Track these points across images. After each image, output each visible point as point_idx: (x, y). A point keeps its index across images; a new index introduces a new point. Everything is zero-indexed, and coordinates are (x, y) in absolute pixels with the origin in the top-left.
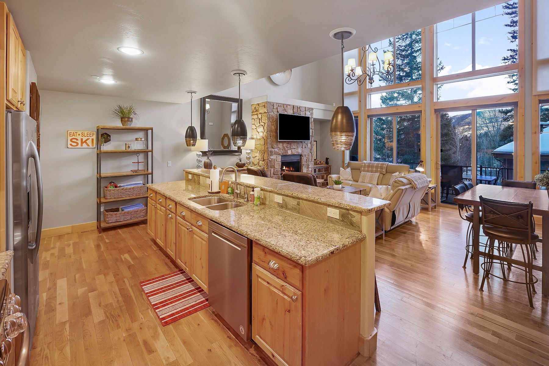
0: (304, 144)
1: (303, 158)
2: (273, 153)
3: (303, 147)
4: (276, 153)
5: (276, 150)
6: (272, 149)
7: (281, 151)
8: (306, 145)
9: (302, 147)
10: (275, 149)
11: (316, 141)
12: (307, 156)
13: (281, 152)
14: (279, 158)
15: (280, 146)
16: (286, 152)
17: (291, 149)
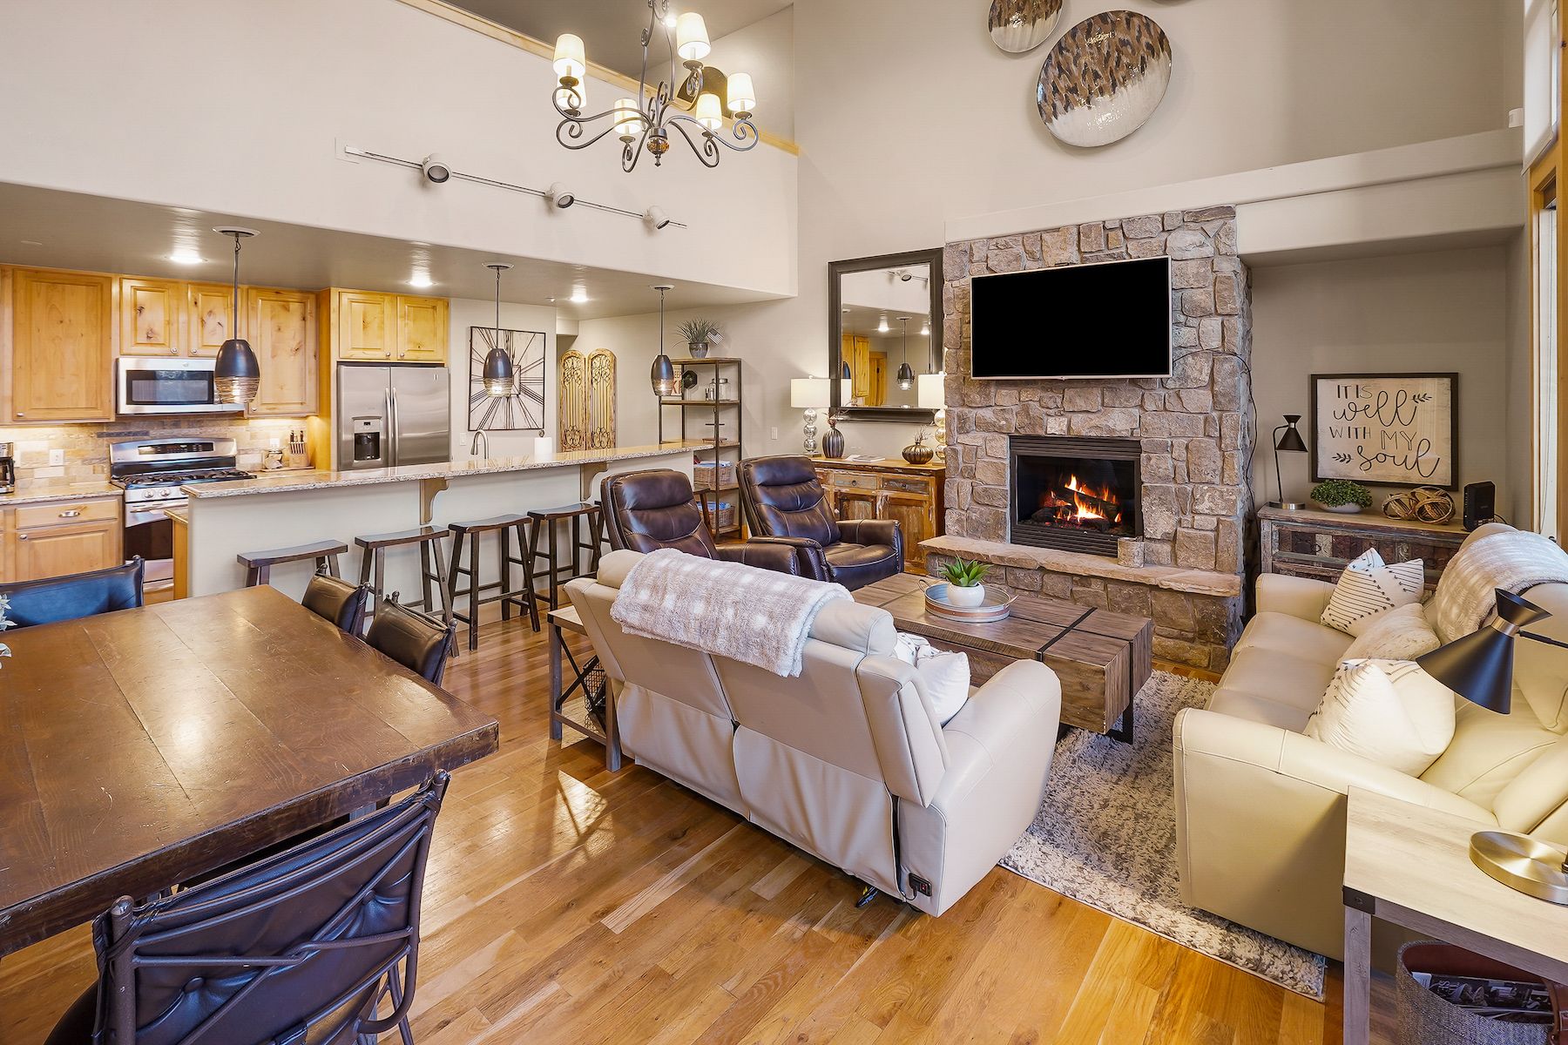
0: (1162, 392)
1: (1150, 459)
2: (970, 425)
3: (1150, 406)
4: (984, 426)
5: (988, 414)
6: (966, 410)
7: (1006, 420)
8: (1173, 400)
9: (1141, 406)
10: (981, 412)
11: (1454, 378)
12: (1179, 452)
13: (1014, 422)
14: (1001, 448)
15: (1007, 398)
16: (1034, 426)
17: (1070, 415)
